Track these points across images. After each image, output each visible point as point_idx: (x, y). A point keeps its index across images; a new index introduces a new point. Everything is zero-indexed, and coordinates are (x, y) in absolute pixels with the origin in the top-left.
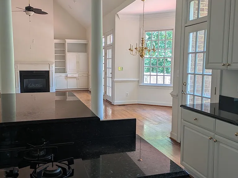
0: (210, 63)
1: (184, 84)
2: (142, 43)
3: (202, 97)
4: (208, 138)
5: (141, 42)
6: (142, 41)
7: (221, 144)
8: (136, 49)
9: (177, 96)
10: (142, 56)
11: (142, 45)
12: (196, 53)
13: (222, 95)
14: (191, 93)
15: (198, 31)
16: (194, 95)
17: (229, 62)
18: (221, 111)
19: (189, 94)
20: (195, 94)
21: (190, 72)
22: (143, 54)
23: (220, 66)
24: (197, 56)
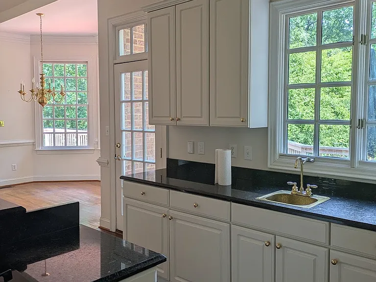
0: (155, 117)
1: (117, 146)
2: (42, 82)
3: (144, 162)
4: (161, 216)
5: (40, 80)
6: (42, 78)
7: (178, 221)
8: (32, 91)
9: (108, 163)
10: (42, 103)
11: (42, 86)
12: (132, 102)
13: (170, 158)
14: (128, 158)
15: (134, 71)
16: (132, 161)
17: (179, 116)
18: (170, 179)
19: (125, 160)
20: (134, 159)
21: (124, 128)
22: (45, 100)
23: (168, 121)
24: (134, 106)
